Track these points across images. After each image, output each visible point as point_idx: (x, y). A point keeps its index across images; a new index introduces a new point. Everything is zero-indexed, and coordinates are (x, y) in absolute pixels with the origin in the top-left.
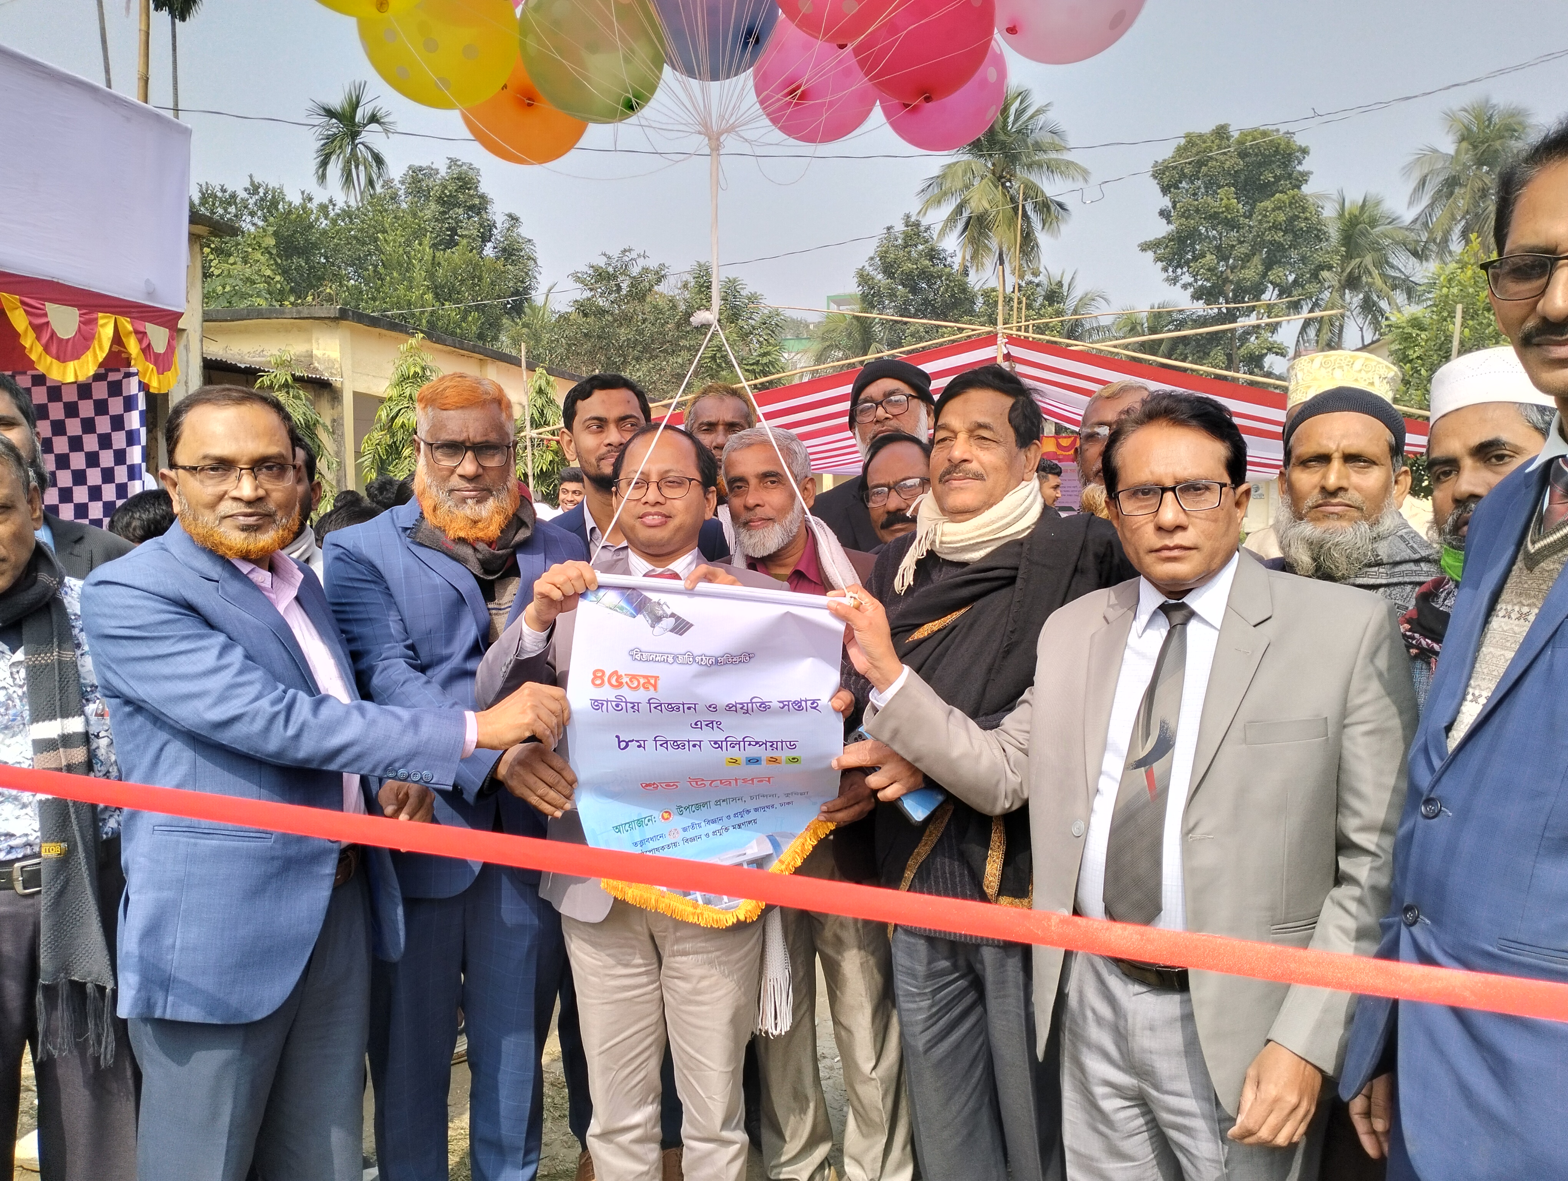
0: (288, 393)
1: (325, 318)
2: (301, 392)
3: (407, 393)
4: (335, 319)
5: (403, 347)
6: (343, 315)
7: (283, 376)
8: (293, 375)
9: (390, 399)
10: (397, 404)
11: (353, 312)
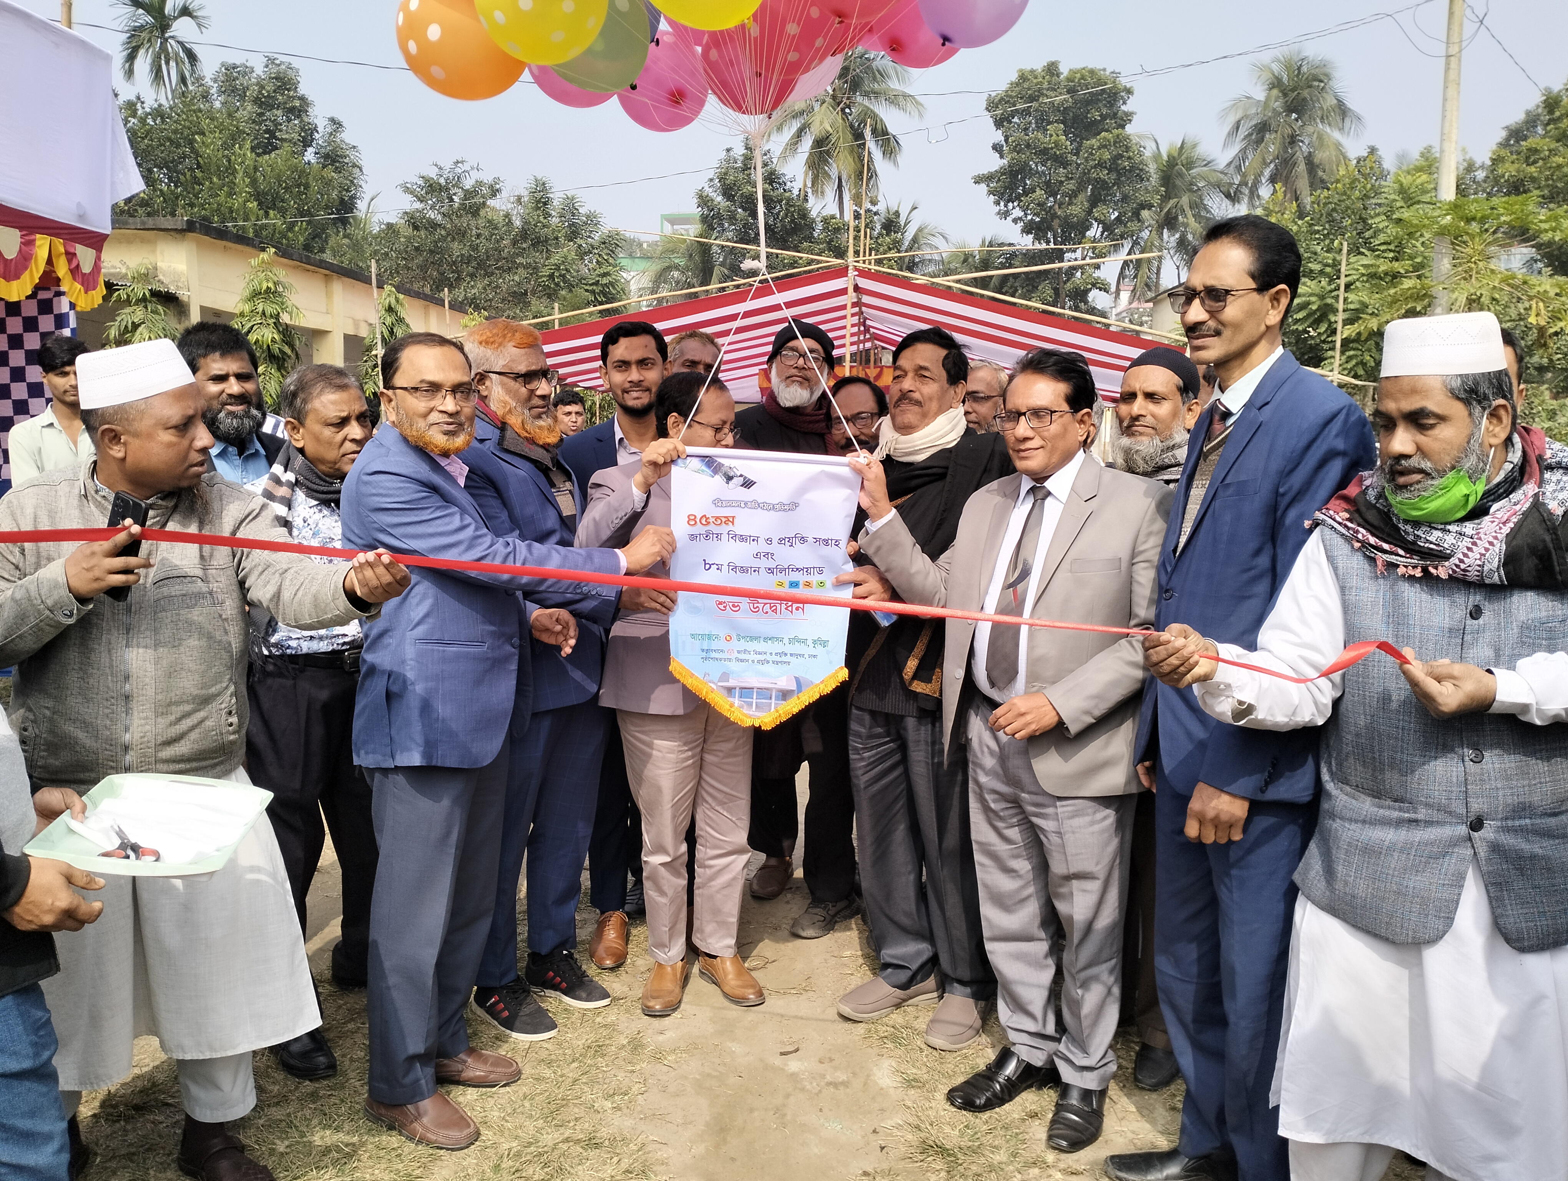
0: (146, 307)
1: (171, 230)
2: (160, 307)
3: (260, 308)
4: (181, 231)
5: (254, 262)
6: (190, 227)
7: (141, 290)
8: (151, 290)
9: (242, 315)
10: (249, 320)
11: (201, 224)
